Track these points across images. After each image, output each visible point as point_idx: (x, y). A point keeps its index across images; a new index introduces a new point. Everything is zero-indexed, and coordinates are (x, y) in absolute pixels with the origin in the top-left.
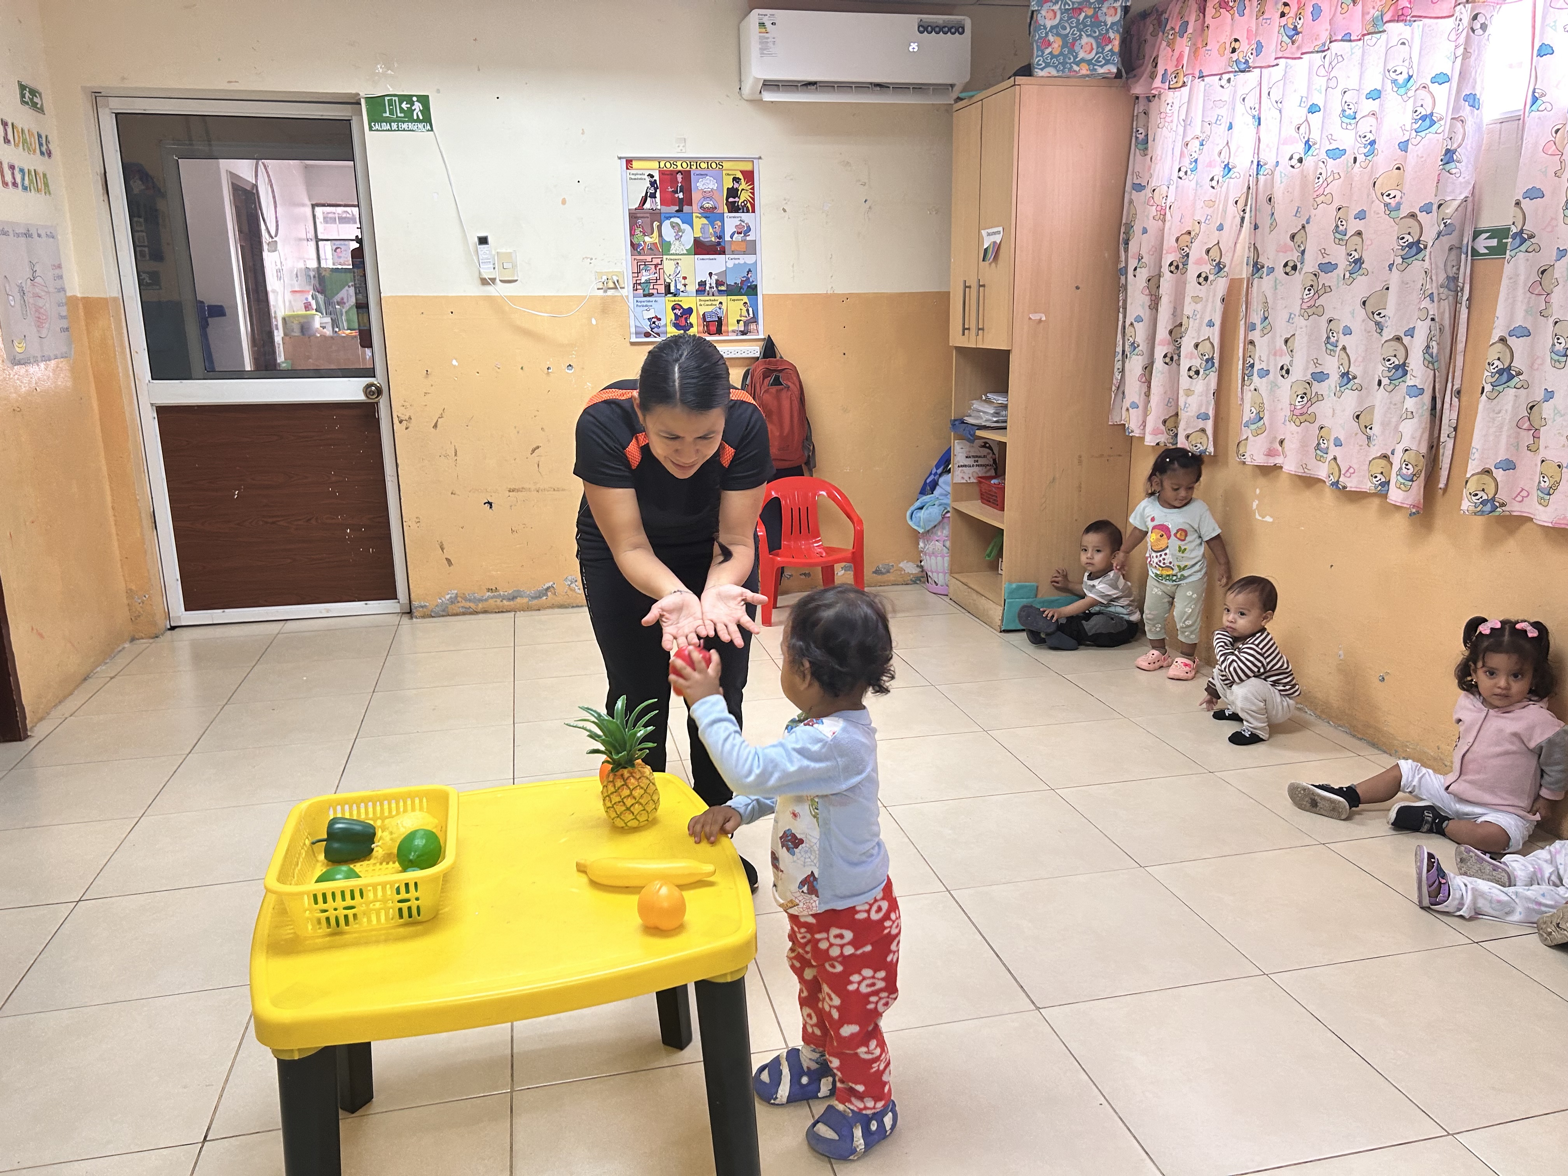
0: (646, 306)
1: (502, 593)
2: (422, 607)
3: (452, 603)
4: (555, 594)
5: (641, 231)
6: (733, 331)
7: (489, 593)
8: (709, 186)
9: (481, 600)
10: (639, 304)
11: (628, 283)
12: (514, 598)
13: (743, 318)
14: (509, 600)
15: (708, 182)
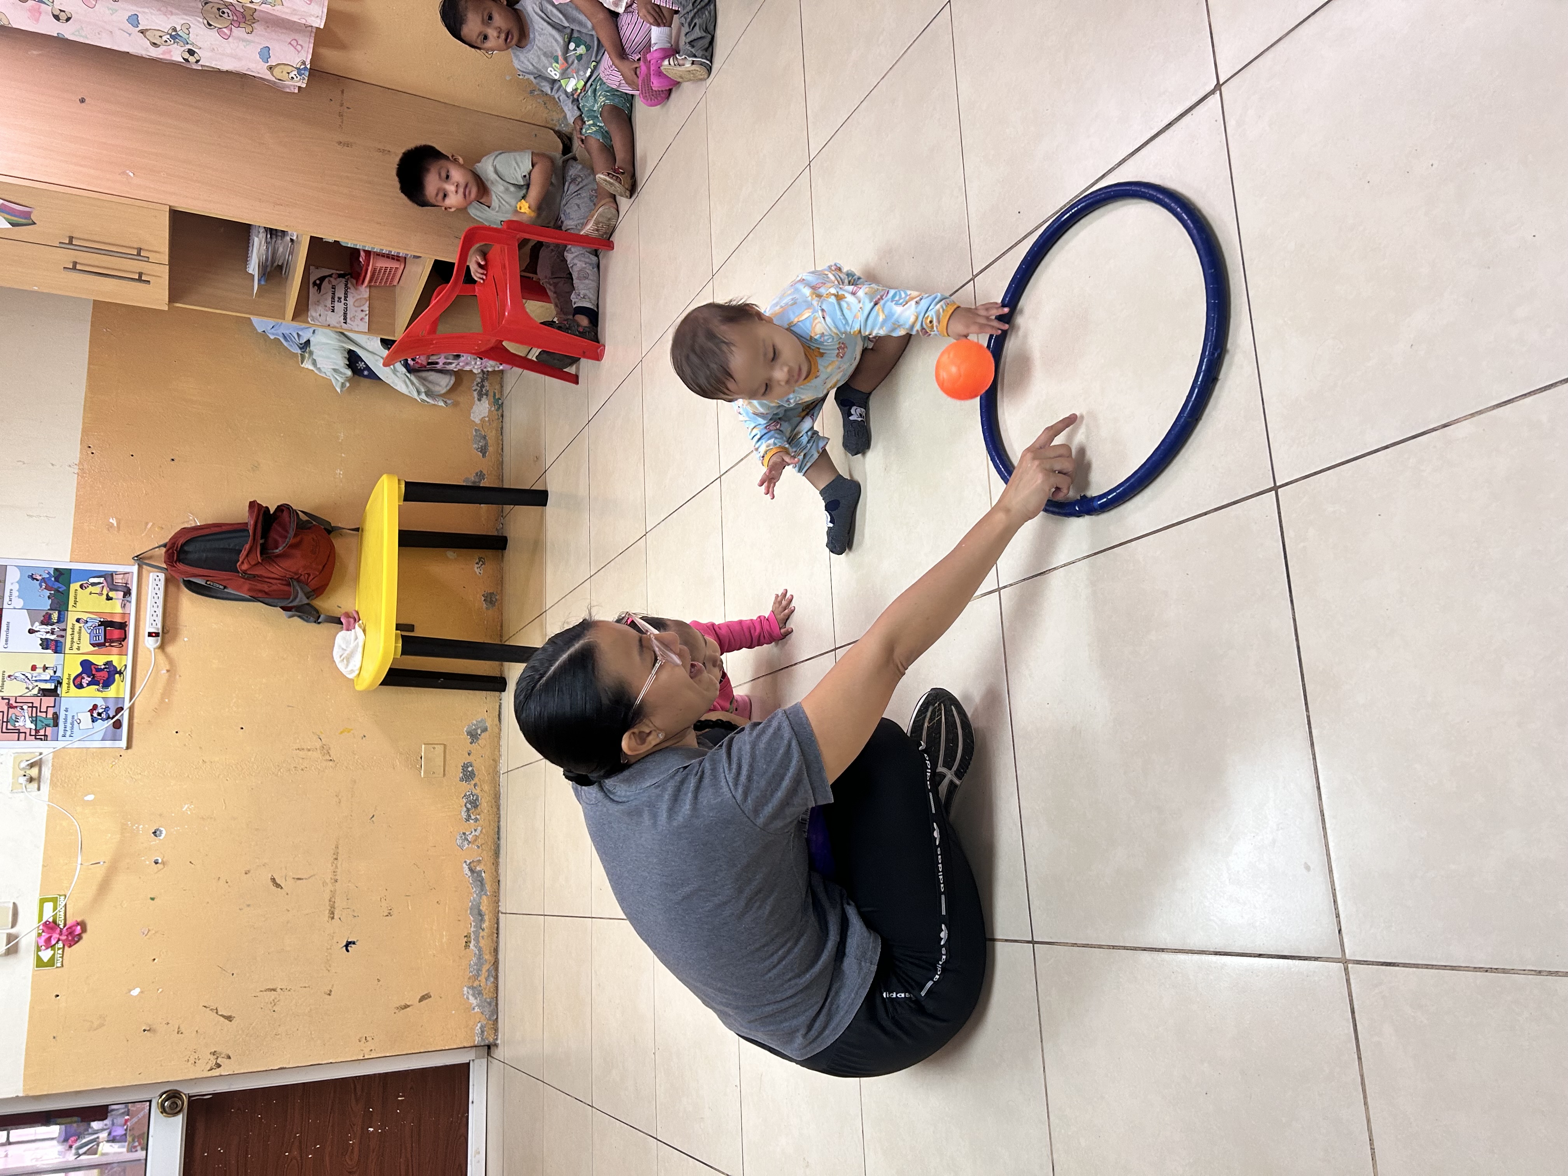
1: (472, 929)
2: (482, 1032)
3: (480, 993)
4: (479, 861)
6: (124, 606)
7: (472, 945)
9: (480, 957)
10: (68, 733)
11: (33, 748)
12: (480, 914)
13: (105, 592)
14: (482, 920)
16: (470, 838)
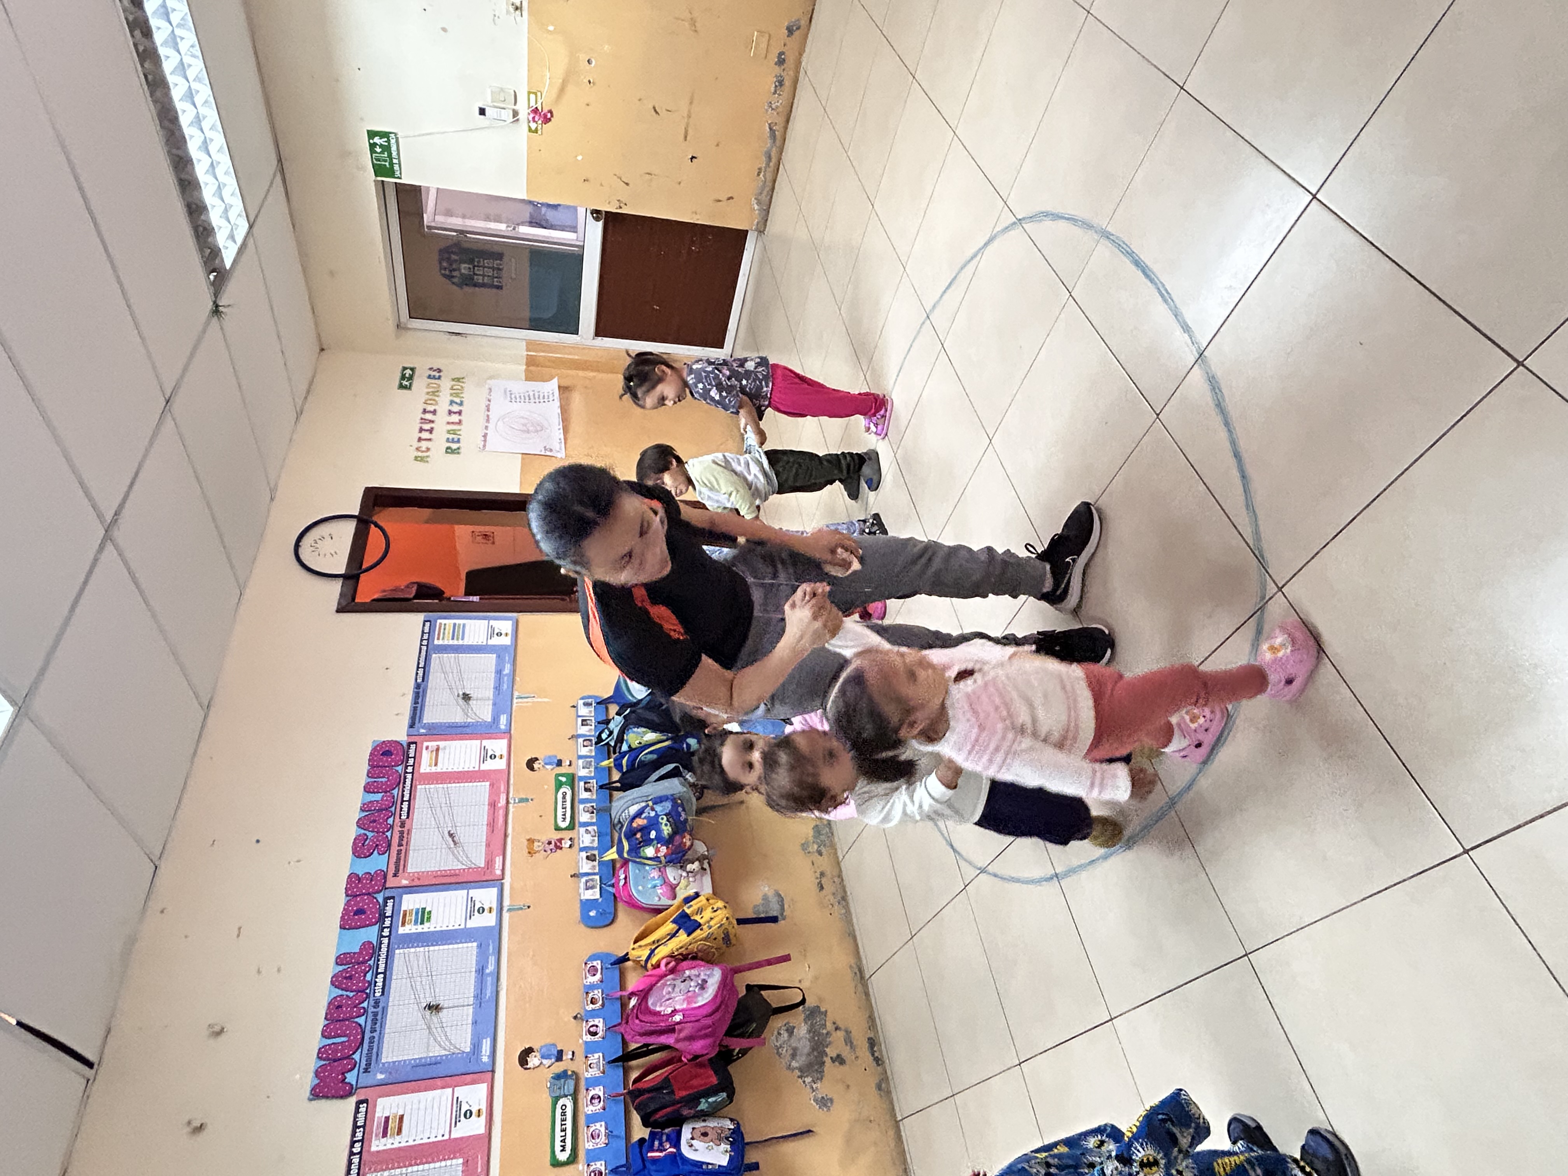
1: (764, 166)
3: (760, 204)
7: (761, 176)
9: (765, 183)
12: (770, 157)
14: (771, 161)
16: (774, 106)
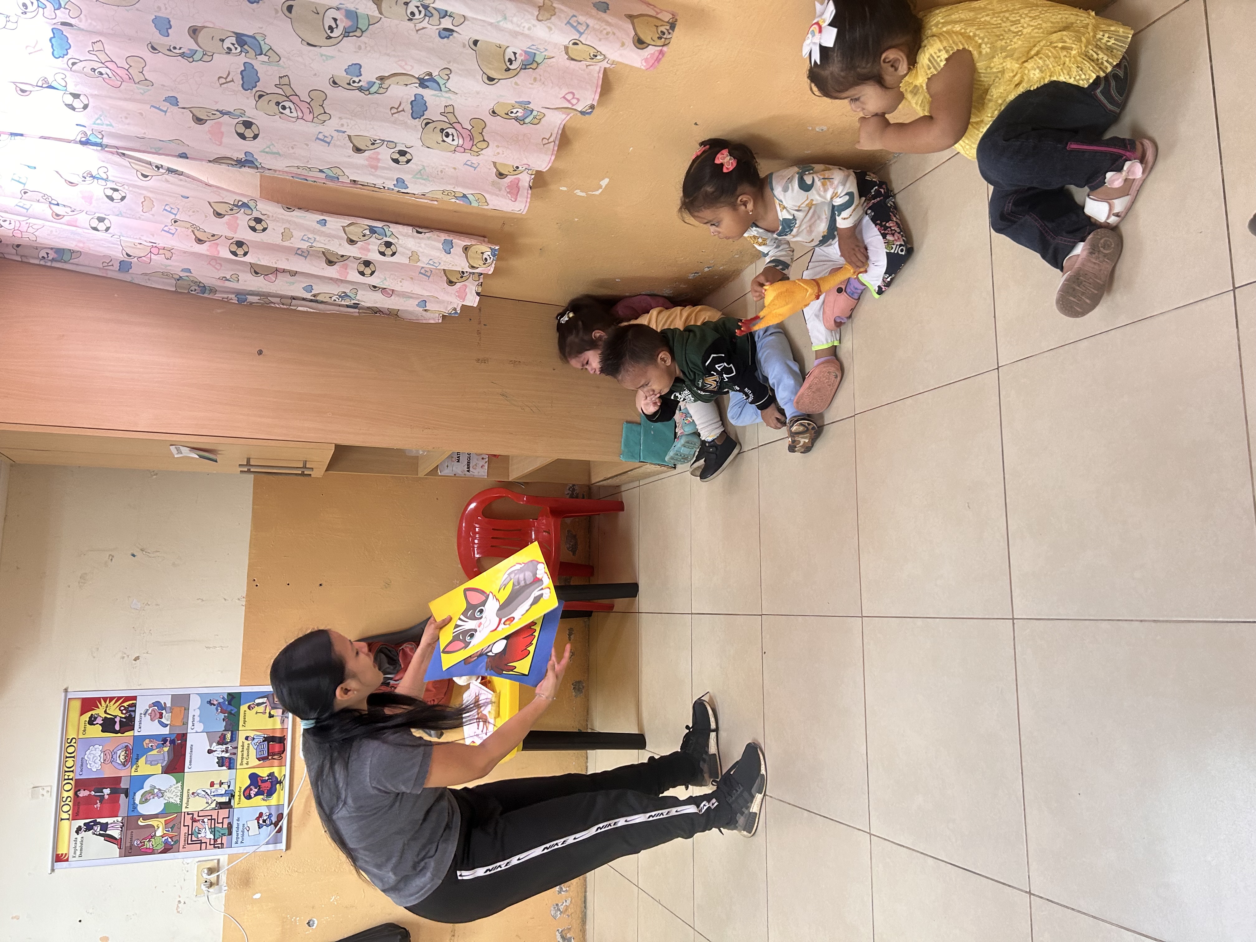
0: (243, 832)
4: (569, 929)
5: (149, 841)
6: (283, 722)
8: (97, 755)
10: (240, 840)
11: (212, 855)
13: (268, 711)
15: (91, 757)
